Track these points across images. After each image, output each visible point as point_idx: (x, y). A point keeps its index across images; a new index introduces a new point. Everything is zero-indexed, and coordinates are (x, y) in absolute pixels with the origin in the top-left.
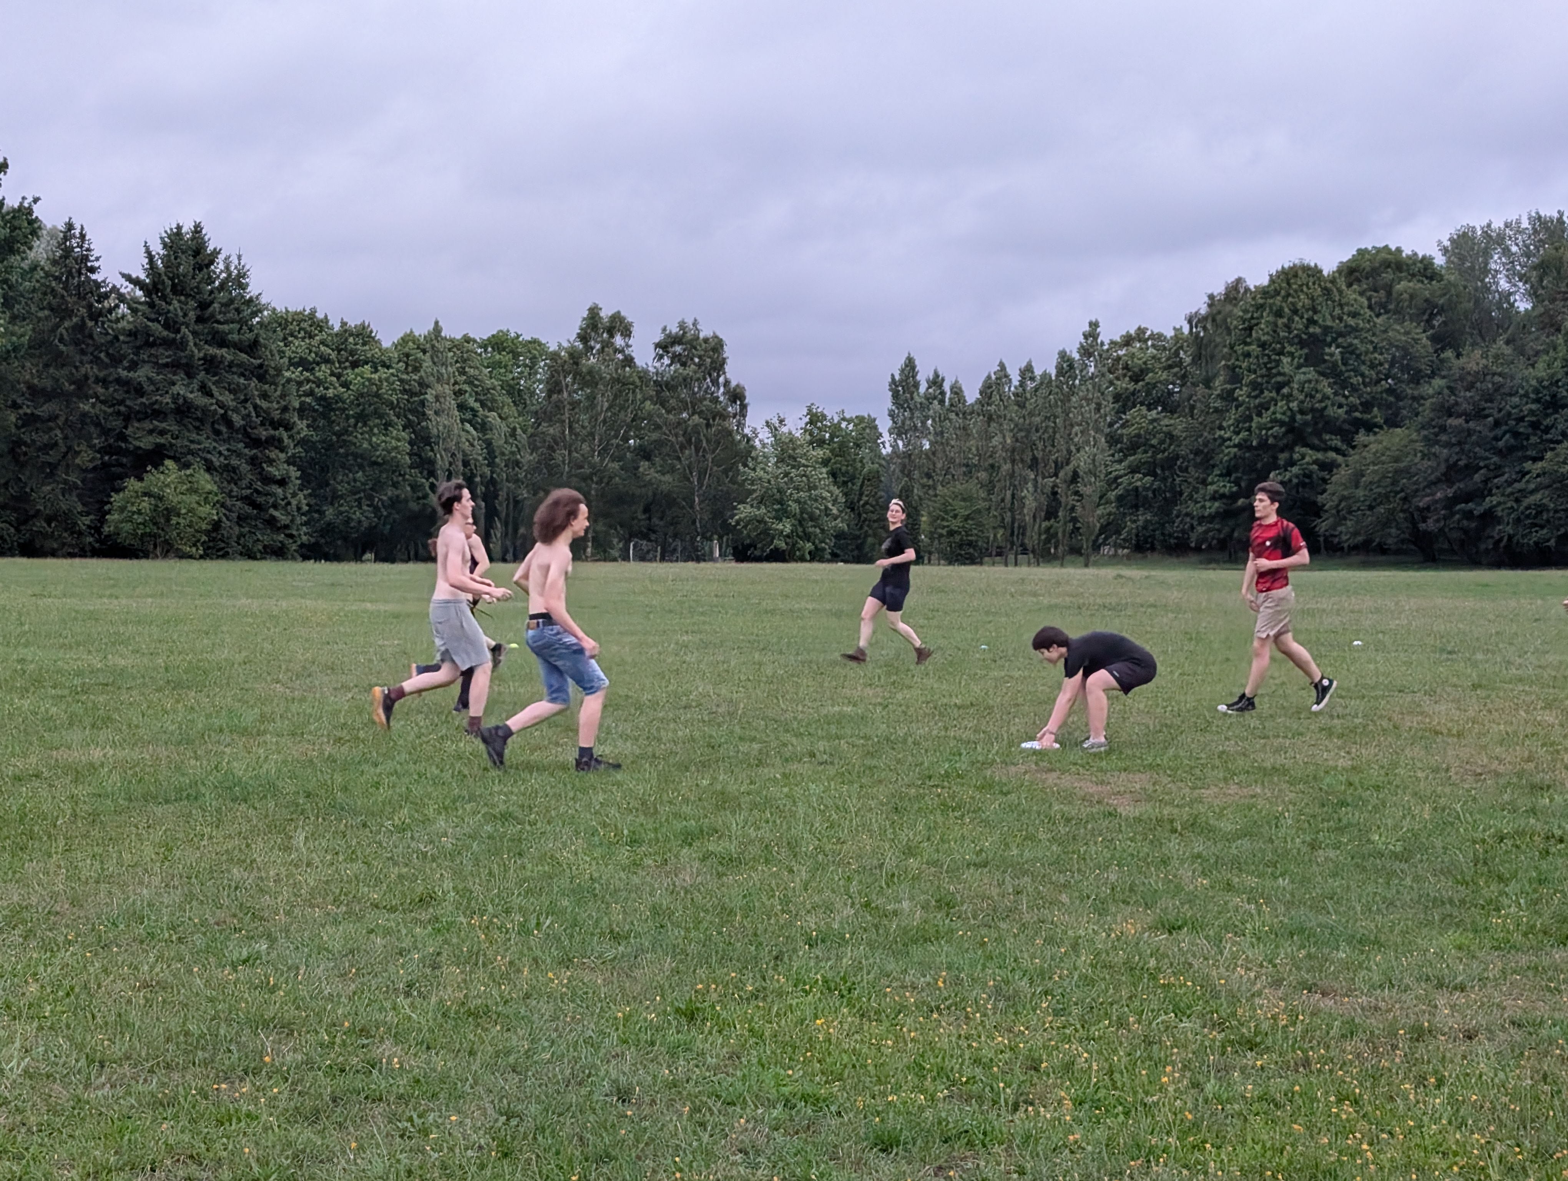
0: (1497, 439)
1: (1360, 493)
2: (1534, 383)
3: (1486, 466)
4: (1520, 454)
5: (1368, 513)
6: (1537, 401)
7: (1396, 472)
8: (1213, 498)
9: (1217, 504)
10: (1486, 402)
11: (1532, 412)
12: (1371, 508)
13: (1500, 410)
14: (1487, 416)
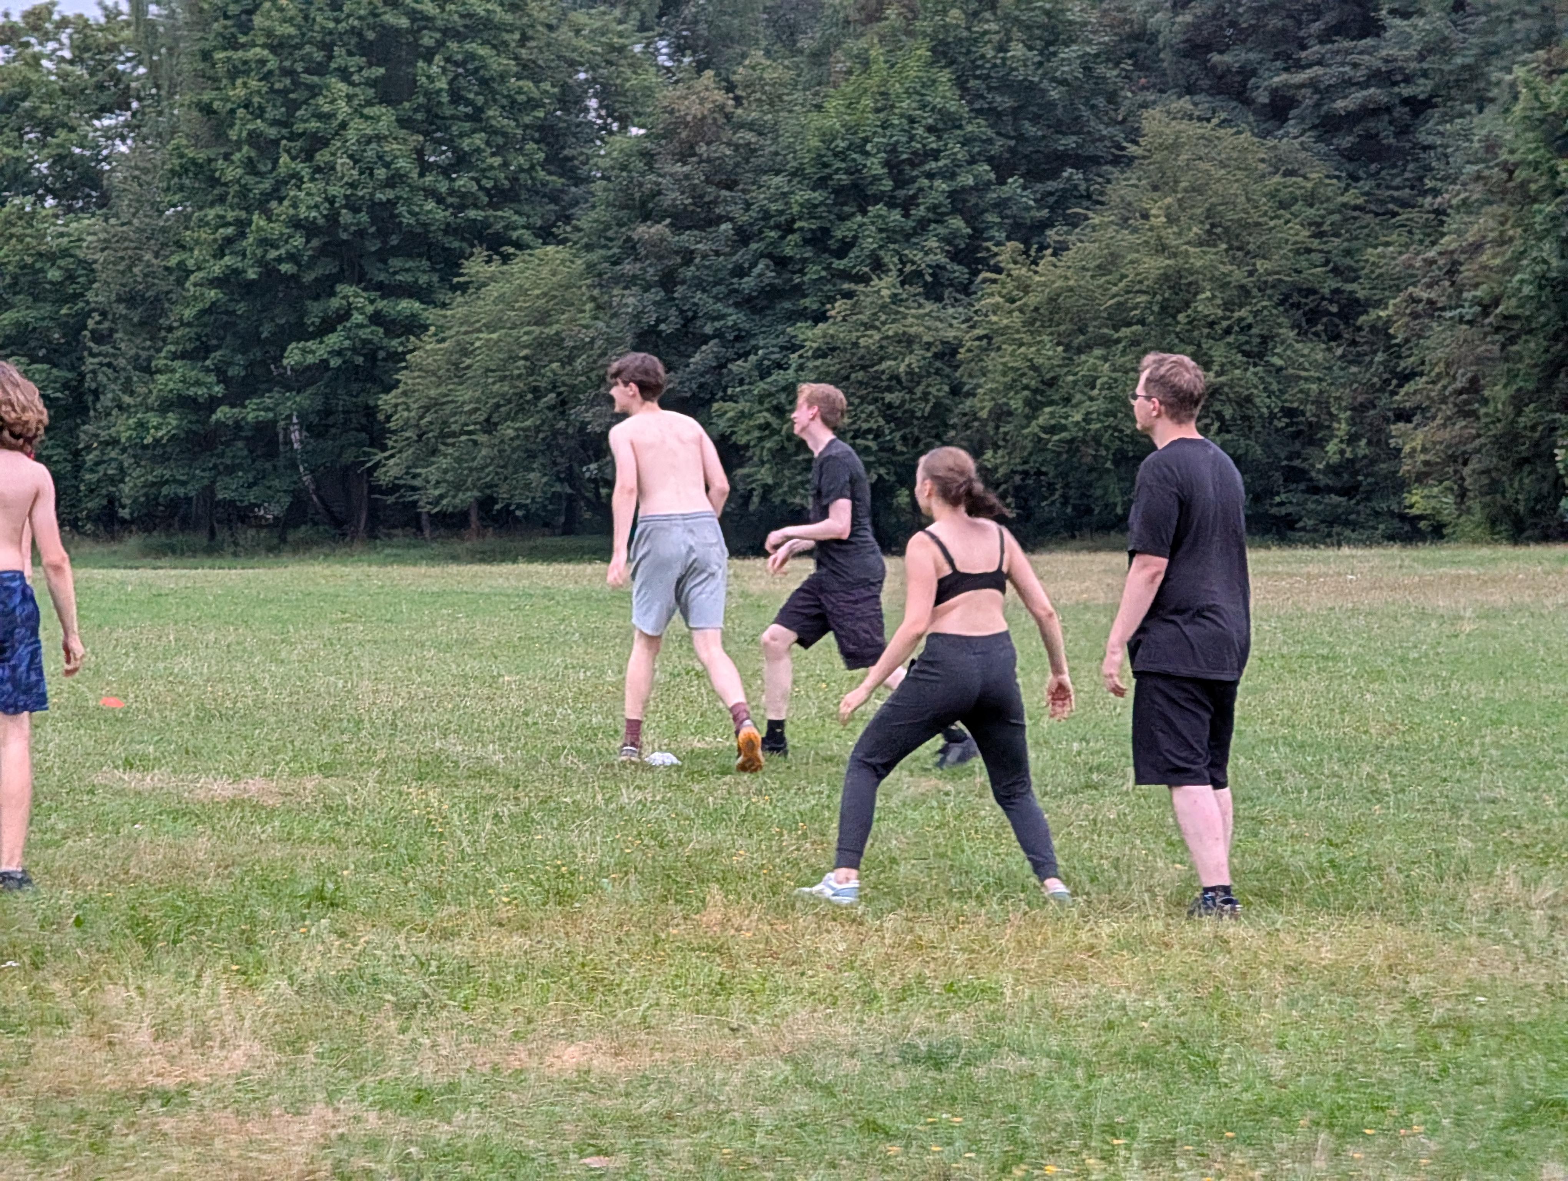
0: (740, 272)
1: (465, 395)
2: (815, 143)
3: (718, 334)
4: (787, 305)
5: (482, 438)
6: (821, 183)
7: (540, 345)
8: (165, 406)
9: (172, 419)
10: (720, 185)
11: (811, 209)
12: (489, 426)
13: (748, 206)
14: (720, 219)
